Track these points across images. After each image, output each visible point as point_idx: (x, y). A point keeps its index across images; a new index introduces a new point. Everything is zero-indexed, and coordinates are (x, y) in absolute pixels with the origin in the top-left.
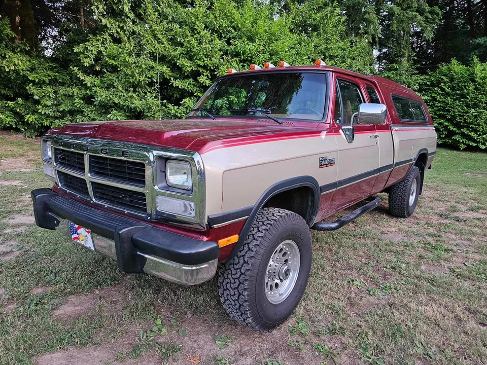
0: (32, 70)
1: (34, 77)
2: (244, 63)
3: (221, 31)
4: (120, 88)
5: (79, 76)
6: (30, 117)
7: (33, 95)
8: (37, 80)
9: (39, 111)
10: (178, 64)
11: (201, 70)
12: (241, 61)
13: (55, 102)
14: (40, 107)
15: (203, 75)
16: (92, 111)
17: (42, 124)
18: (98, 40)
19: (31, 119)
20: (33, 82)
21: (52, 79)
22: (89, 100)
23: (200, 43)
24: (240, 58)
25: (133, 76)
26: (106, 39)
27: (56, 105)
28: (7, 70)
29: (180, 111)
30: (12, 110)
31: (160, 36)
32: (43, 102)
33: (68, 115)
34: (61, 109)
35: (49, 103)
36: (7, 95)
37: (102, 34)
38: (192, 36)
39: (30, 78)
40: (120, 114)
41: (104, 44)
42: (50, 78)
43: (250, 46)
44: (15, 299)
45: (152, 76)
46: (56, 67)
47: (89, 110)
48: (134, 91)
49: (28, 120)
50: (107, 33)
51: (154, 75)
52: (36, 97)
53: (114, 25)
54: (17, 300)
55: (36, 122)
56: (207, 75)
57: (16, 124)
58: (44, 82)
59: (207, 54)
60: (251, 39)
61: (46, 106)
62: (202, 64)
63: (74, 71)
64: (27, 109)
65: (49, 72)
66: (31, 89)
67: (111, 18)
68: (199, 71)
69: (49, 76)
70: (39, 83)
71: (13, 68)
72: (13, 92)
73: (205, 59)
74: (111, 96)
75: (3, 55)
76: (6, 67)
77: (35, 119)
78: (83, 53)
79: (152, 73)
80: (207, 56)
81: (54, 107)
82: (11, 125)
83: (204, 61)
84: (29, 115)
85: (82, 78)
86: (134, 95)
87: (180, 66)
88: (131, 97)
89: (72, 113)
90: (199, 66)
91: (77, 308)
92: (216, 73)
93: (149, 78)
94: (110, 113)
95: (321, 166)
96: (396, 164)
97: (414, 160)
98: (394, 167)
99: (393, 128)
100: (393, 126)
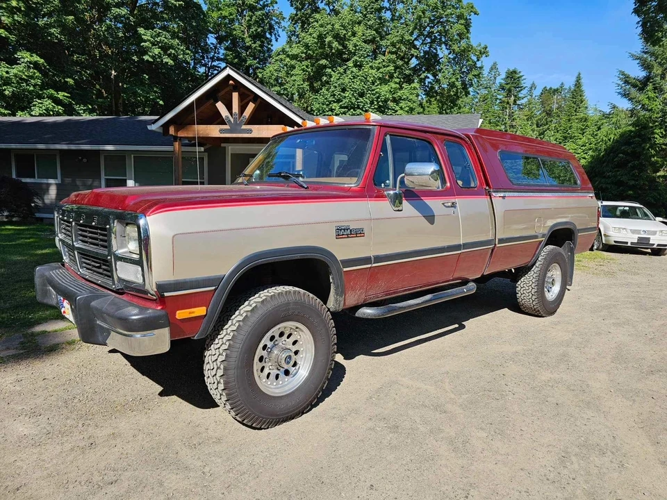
95: (338, 236)
96: (501, 241)
97: (543, 236)
98: (495, 244)
99: (494, 194)
100: (495, 192)
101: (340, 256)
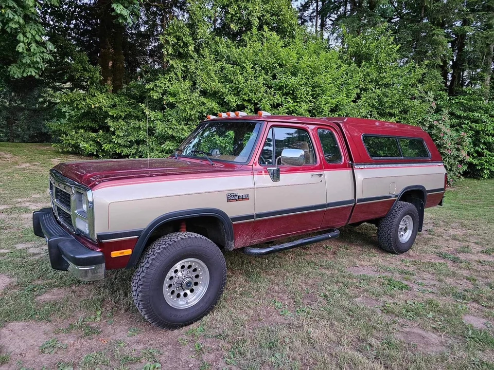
0: (114, 106)
1: (112, 113)
2: (287, 96)
3: (268, 68)
4: (174, 122)
5: (145, 111)
6: (106, 146)
7: (110, 127)
8: (115, 115)
9: (113, 141)
10: (225, 100)
11: (246, 104)
12: (283, 95)
13: (127, 133)
14: (114, 137)
15: (247, 108)
16: (153, 142)
17: (115, 151)
18: (166, 78)
19: (107, 148)
20: (112, 117)
21: (127, 114)
22: (151, 131)
23: (247, 80)
24: (283, 91)
25: (185, 111)
26: (172, 77)
27: (127, 136)
28: (93, 107)
29: (224, 142)
30: (94, 140)
31: (212, 74)
32: (117, 133)
33: (136, 145)
34: (129, 140)
35: (121, 134)
36: (93, 128)
37: (169, 74)
38: (241, 74)
39: (110, 114)
40: (173, 144)
41: (171, 81)
42: (126, 113)
43: (293, 80)
44: (19, 285)
45: (202, 111)
46: (134, 103)
47: (150, 140)
48: (186, 124)
49: (105, 148)
50: (173, 72)
51: (204, 110)
52: (112, 129)
53: (179, 65)
54: (21, 286)
55: (111, 150)
56: (251, 109)
57: (97, 151)
58: (121, 116)
59: (252, 90)
60: (294, 74)
61: (118, 136)
62: (247, 98)
63: (141, 107)
64: (105, 140)
65: (126, 109)
66: (109, 122)
67: (178, 60)
68: (243, 105)
69: (125, 111)
70: (116, 117)
71: (97, 105)
72: (98, 125)
73: (251, 94)
74: (166, 129)
75: (93, 94)
76: (92, 105)
77: (110, 147)
78: (153, 89)
79: (203, 108)
80: (251, 91)
81: (125, 137)
82: (93, 153)
83: (249, 95)
84: (106, 144)
85: (147, 113)
86: (185, 127)
87: (227, 102)
88: (183, 129)
89: (138, 142)
90: (244, 100)
91: (54, 297)
92: (258, 106)
93: (199, 112)
94: (164, 144)
95: (228, 200)
96: (360, 200)
97: (396, 196)
98: (355, 203)
99: (356, 167)
100: (356, 165)
101: (231, 214)
